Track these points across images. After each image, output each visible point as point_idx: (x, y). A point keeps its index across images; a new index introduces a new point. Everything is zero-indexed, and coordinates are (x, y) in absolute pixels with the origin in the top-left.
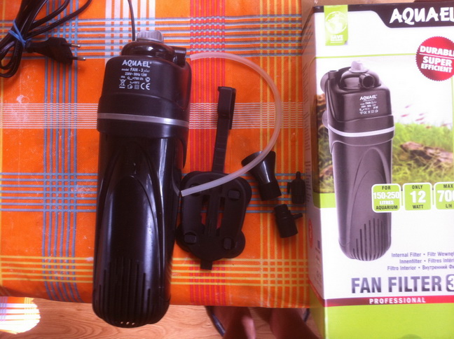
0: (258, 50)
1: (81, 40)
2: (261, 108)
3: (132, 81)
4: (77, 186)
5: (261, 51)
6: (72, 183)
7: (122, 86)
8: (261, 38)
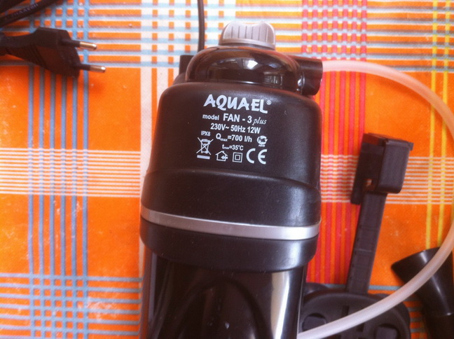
0: (427, 59)
1: (95, 31)
2: (431, 166)
3: (227, 144)
4: (89, 300)
5: (434, 61)
6: (80, 294)
7: (204, 154)
8: (435, 37)
